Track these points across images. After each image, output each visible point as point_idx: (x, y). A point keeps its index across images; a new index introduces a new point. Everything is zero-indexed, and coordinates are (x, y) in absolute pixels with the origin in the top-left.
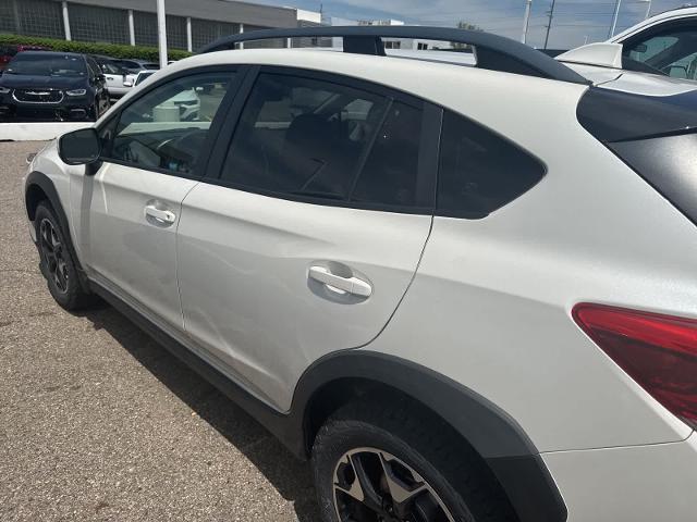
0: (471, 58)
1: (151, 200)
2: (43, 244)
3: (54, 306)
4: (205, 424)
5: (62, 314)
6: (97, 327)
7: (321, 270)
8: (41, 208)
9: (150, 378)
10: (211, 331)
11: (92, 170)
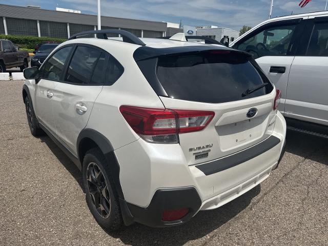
0: (122, 39)
1: (49, 90)
2: (28, 111)
3: (30, 135)
4: (67, 171)
5: (32, 137)
6: (42, 142)
7: (78, 105)
8: (27, 98)
9: (55, 157)
10: (61, 132)
11: (37, 82)
